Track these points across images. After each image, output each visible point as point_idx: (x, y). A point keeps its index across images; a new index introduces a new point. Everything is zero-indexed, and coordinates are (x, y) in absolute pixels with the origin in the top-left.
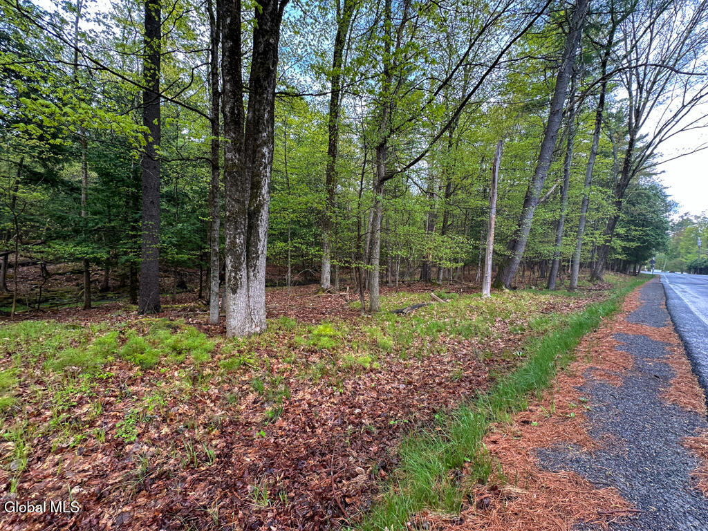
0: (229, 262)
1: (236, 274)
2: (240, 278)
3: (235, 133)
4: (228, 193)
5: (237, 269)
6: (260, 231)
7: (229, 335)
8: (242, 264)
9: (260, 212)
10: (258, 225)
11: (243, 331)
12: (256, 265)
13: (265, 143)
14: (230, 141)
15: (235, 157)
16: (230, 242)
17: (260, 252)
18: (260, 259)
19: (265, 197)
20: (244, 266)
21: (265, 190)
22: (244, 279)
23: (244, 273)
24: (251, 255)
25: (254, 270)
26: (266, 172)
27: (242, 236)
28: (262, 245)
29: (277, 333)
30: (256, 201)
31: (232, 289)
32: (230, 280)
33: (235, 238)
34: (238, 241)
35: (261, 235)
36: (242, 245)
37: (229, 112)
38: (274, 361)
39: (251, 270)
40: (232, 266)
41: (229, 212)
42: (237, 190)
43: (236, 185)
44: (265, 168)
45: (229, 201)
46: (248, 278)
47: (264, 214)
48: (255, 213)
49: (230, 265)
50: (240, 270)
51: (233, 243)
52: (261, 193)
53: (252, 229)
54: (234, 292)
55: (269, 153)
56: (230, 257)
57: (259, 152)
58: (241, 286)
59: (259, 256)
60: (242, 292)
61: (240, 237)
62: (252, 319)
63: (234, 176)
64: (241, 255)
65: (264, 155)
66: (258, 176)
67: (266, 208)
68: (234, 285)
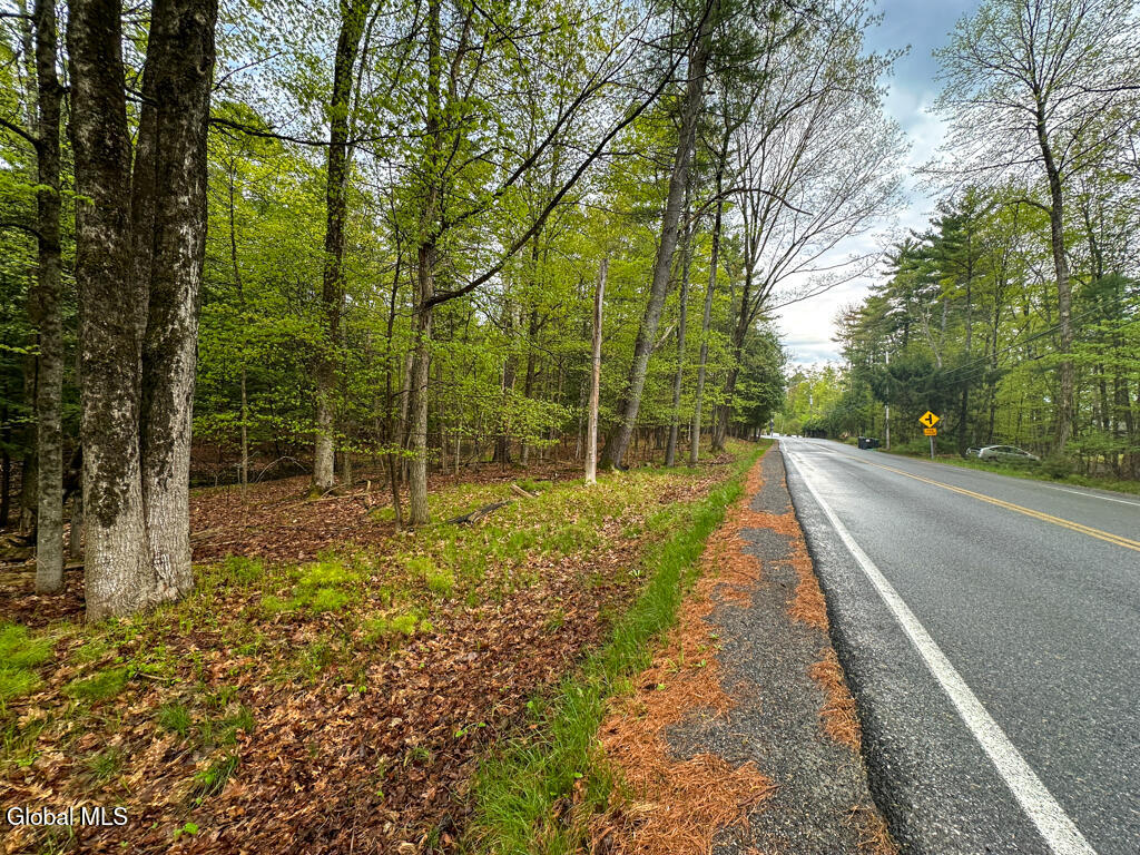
0: (92, 457)
1: (113, 483)
2: (124, 492)
3: (105, 187)
4: (88, 311)
5: (113, 472)
6: (175, 391)
7: (94, 612)
8: (128, 462)
9: (174, 353)
10: (171, 381)
11: (132, 601)
12: (164, 463)
13: (184, 217)
14: (92, 202)
15: (108, 236)
16: (97, 416)
17: (174, 436)
18: (175, 449)
19: (187, 324)
20: (134, 464)
21: (186, 310)
22: (134, 493)
23: (134, 481)
24: (152, 444)
25: (161, 472)
26: (188, 274)
27: (129, 403)
28: (181, 421)
29: (218, 594)
30: (165, 331)
31: (100, 516)
32: (94, 497)
33: (108, 406)
34: (116, 414)
35: (176, 401)
36: (128, 422)
37: (88, 140)
39: (150, 472)
40: (100, 468)
41: (91, 352)
42: (114, 307)
43: (112, 296)
44: (184, 266)
45: (90, 329)
46: (145, 488)
47: (185, 357)
48: (161, 357)
49: (95, 466)
50: (122, 475)
51: (104, 418)
52: (175, 316)
53: (153, 388)
54: (108, 521)
55: (195, 237)
56: (94, 448)
57: (170, 232)
58: (127, 506)
59: (172, 444)
60: (129, 523)
61: (121, 405)
62: (156, 574)
63: (106, 279)
64: (125, 442)
65: (182, 240)
66: (169, 280)
67: (189, 346)
68: (108, 507)
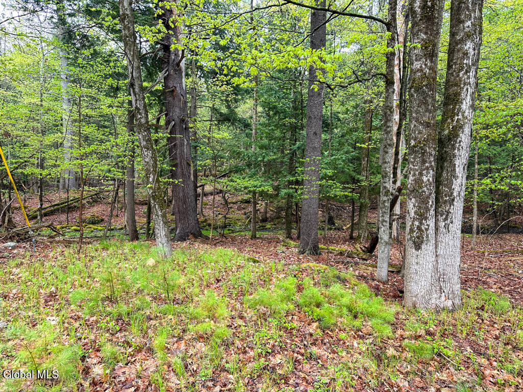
0: (411, 206)
1: (421, 223)
2: (427, 230)
3: (426, 33)
4: (414, 115)
5: (422, 217)
6: (457, 162)
7: (409, 300)
8: (429, 210)
9: (457, 136)
10: (454, 156)
11: (427, 302)
12: (448, 212)
13: (468, 36)
14: (419, 46)
15: (426, 65)
16: (415, 180)
17: (455, 194)
18: (455, 203)
19: (466, 114)
20: (432, 212)
21: (465, 106)
22: (431, 231)
23: (431, 223)
24: (442, 198)
25: (446, 219)
26: (469, 78)
27: (431, 172)
28: (459, 184)
29: (478, 315)
30: (453, 121)
31: (414, 243)
32: (412, 231)
33: (421, 174)
34: (425, 179)
35: (457, 170)
36: (430, 184)
37: (419, 7)
38: (483, 361)
39: (441, 218)
40: (415, 213)
41: (415, 140)
42: (427, 110)
43: (426, 103)
44: (467, 72)
45: (415, 126)
46: (437, 229)
47: (464, 138)
48: (450, 139)
49: (413, 211)
50: (426, 218)
51: (419, 181)
52: (460, 108)
53: (443, 160)
54: (418, 247)
55: (474, 49)
56: (413, 200)
57: (458, 51)
58: (428, 240)
59: (453, 200)
60: (428, 248)
61: (429, 173)
62: (441, 288)
63: (424, 92)
64: (428, 197)
65: (466, 54)
66: (456, 85)
67: (467, 130)
68: (418, 238)
